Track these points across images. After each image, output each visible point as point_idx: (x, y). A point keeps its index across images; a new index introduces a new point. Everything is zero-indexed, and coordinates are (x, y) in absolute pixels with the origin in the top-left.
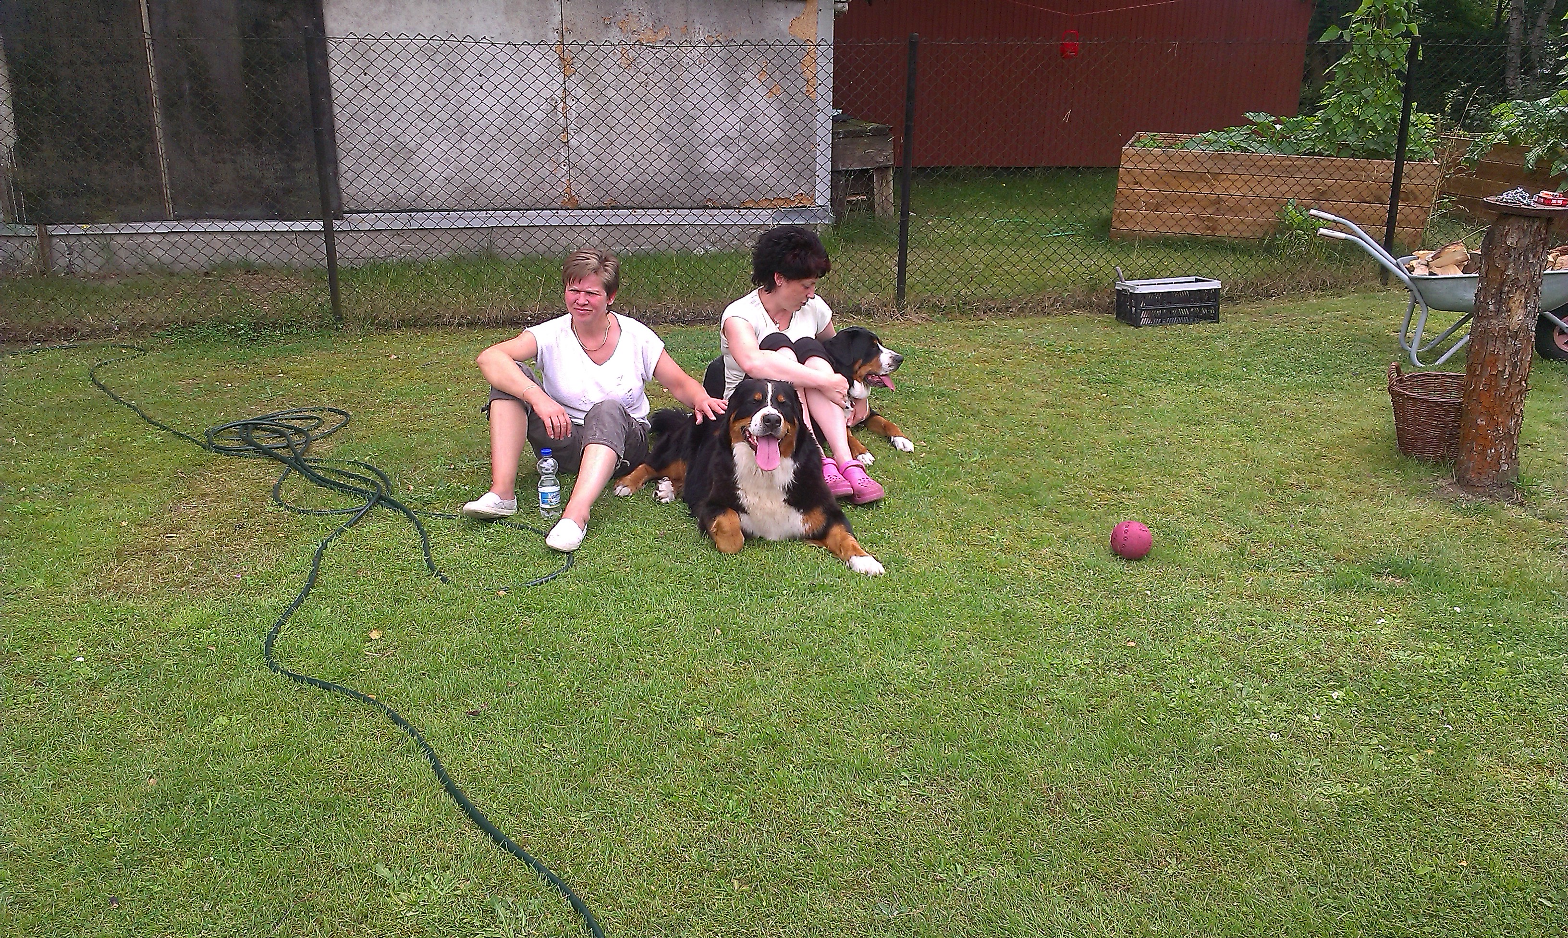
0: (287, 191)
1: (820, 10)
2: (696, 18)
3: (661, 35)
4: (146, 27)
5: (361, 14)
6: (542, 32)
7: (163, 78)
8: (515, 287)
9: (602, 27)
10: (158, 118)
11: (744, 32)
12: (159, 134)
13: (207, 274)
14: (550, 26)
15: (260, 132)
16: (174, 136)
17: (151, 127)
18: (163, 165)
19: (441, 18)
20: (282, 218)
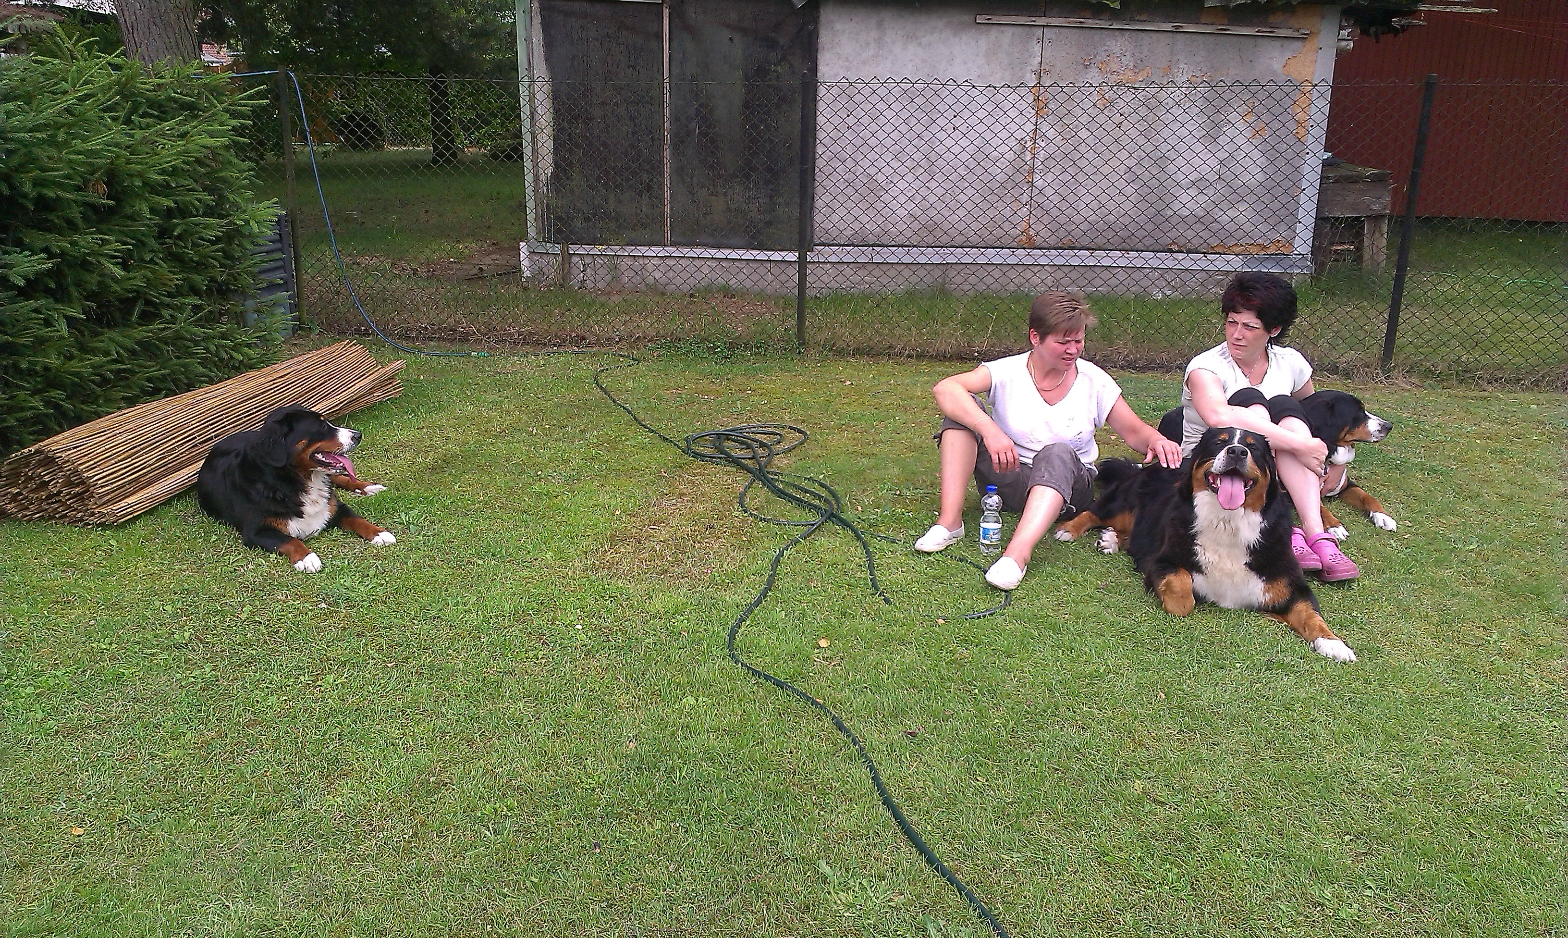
0: (769, 224)
1: (1321, 48)
2: (1181, 58)
3: (1141, 76)
4: (666, 74)
5: (851, 59)
6: (1020, 74)
7: (675, 119)
8: (965, 323)
9: (1081, 67)
10: (667, 153)
11: (1233, 72)
12: (667, 168)
13: (692, 296)
14: (1029, 68)
15: (753, 169)
16: (679, 172)
17: (661, 161)
18: (667, 195)
19: (924, 61)
20: (761, 248)
